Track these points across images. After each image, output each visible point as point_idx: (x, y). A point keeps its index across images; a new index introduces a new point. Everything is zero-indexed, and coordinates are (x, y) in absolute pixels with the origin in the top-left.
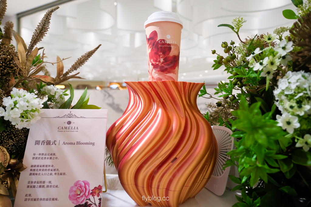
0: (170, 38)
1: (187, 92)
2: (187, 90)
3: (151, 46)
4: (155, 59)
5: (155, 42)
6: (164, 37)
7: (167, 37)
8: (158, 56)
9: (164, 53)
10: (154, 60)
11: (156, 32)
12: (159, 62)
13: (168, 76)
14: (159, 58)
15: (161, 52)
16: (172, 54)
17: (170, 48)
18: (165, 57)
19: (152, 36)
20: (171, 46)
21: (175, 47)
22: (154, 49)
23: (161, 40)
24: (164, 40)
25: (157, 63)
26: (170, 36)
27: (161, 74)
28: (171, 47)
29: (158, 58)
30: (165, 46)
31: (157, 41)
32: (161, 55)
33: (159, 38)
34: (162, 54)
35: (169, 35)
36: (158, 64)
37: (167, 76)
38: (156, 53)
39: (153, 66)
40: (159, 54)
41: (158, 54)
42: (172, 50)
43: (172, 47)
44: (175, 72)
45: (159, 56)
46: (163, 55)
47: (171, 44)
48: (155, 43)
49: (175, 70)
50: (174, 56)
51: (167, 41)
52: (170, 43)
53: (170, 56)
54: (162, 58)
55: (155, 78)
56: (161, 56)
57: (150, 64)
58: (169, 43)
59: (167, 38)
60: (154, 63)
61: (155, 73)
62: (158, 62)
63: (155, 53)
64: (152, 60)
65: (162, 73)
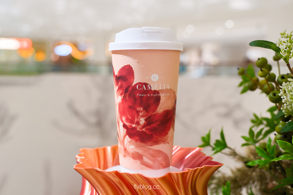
0: (157, 80)
1: (188, 182)
2: (189, 179)
3: (121, 91)
4: (130, 118)
5: (129, 86)
6: (147, 78)
7: (152, 77)
8: (134, 112)
9: (146, 109)
10: (127, 119)
11: (131, 68)
12: (138, 123)
13: (155, 151)
14: (138, 117)
15: (141, 106)
16: (161, 109)
17: (158, 99)
18: (149, 115)
19: (124, 74)
20: (160, 95)
21: (168, 94)
22: (127, 99)
23: (141, 84)
24: (146, 84)
25: (134, 126)
26: (157, 75)
27: (140, 147)
28: (160, 97)
29: (136, 117)
30: (149, 95)
31: (133, 85)
32: (141, 112)
33: (137, 80)
34: (142, 109)
35: (155, 75)
36: (135, 128)
37: (152, 149)
38: (132, 108)
39: (125, 130)
40: (138, 109)
41: (136, 109)
42: (162, 100)
43: (162, 95)
44: (167, 140)
45: (136, 113)
46: (144, 111)
47: (161, 90)
48: (130, 89)
49: (168, 135)
50: (164, 111)
51: (152, 86)
52: (157, 90)
53: (158, 113)
54: (142, 116)
55: (131, 153)
56: (141, 114)
57: (121, 124)
58: (155, 89)
59: (153, 80)
60: (127, 124)
61: (130, 142)
62: (136, 124)
63: (130, 107)
64: (124, 119)
65: (144, 144)
